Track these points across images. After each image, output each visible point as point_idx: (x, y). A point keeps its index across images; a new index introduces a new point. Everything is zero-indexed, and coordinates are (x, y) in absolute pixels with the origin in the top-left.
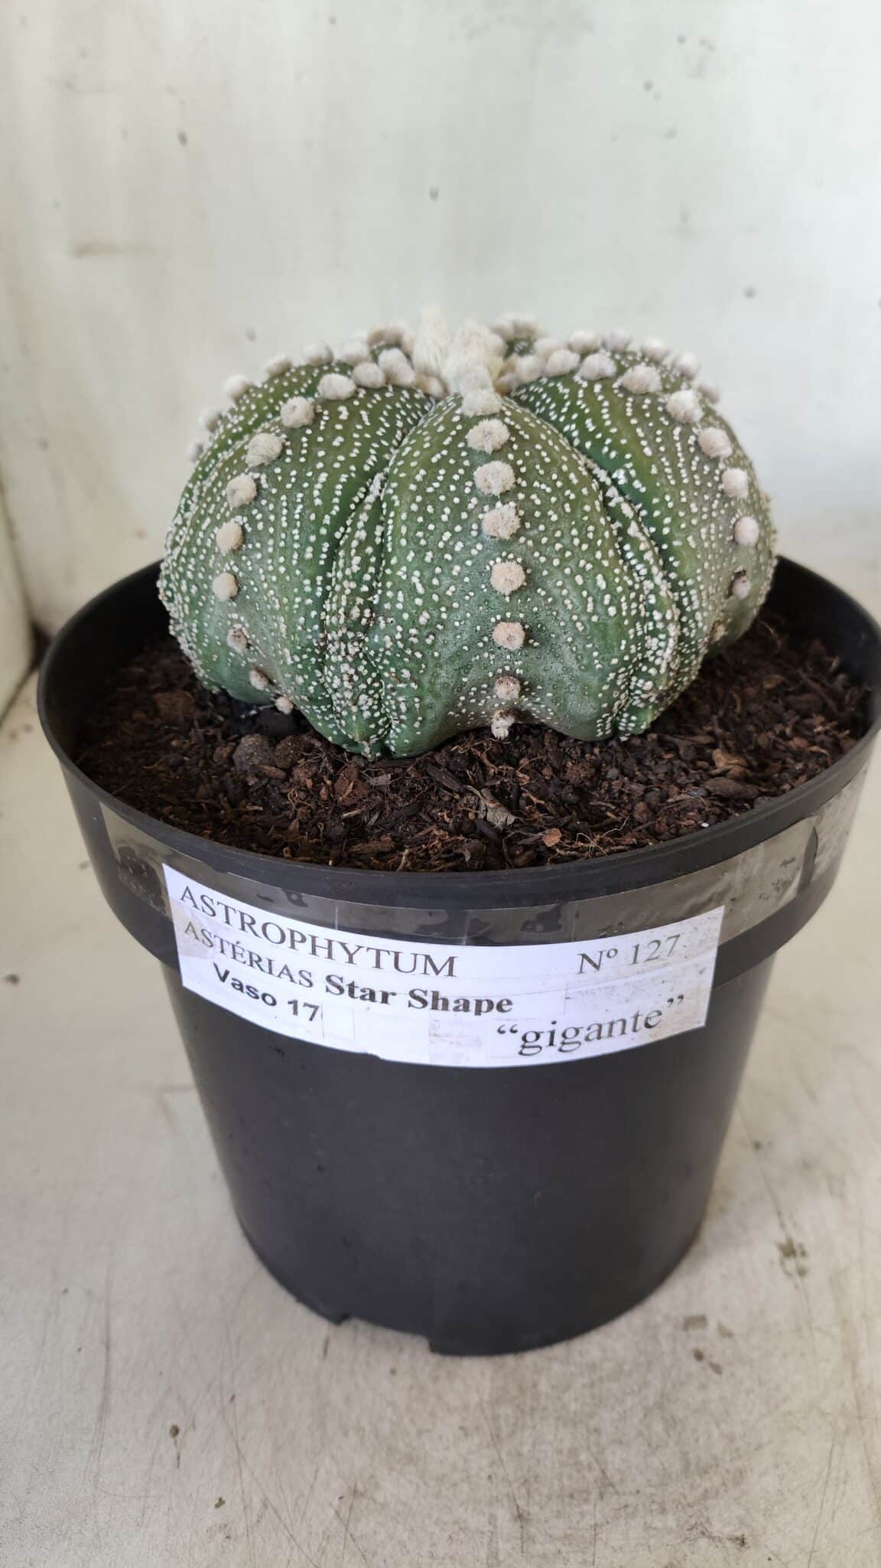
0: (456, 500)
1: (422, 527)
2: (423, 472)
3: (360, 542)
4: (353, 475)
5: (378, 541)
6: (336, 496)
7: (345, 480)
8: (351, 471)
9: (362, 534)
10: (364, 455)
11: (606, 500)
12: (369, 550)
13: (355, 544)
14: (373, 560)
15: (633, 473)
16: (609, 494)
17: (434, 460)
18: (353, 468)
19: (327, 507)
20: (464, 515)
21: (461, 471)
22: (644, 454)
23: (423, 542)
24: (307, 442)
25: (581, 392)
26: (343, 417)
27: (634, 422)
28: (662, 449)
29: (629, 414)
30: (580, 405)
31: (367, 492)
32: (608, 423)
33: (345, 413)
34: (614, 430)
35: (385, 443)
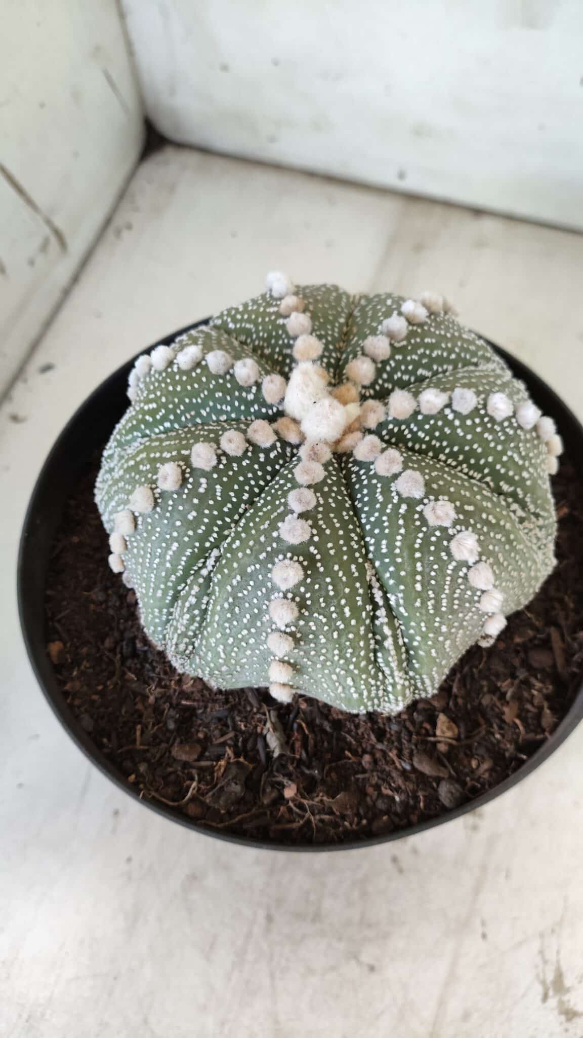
0: (256, 611)
1: (229, 620)
2: (238, 578)
3: (191, 605)
4: (196, 550)
5: (204, 607)
6: (180, 565)
7: (189, 554)
8: (195, 547)
9: (193, 600)
10: (208, 532)
11: (374, 618)
12: (196, 612)
13: (187, 604)
14: (198, 619)
15: (401, 601)
16: (378, 613)
17: (249, 570)
18: (197, 544)
19: (174, 571)
20: (259, 624)
21: (264, 590)
22: (414, 588)
23: (228, 631)
24: (171, 506)
25: (390, 506)
26: (201, 490)
27: (418, 555)
28: (433, 582)
29: (417, 546)
30: (384, 522)
31: (204, 563)
32: (397, 551)
33: (204, 486)
34: (399, 560)
35: (228, 520)
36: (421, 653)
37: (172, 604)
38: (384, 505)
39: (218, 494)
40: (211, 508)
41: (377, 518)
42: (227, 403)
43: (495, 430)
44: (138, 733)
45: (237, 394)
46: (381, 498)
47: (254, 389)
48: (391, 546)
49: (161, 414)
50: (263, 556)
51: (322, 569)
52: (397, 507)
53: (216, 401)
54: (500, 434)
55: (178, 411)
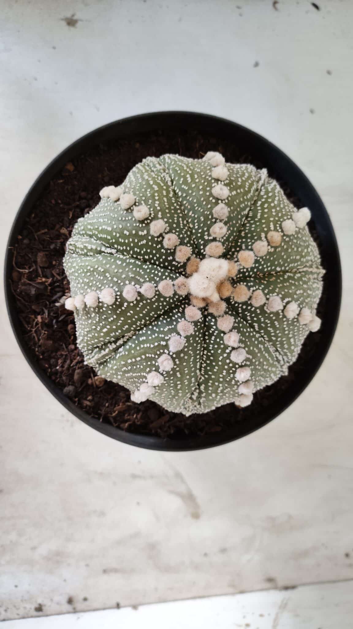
0: (91, 284)
2: (102, 270)
3: (88, 247)
5: (88, 254)
6: (103, 235)
7: (108, 238)
8: (112, 240)
9: (90, 247)
10: (122, 244)
11: (110, 342)
12: (86, 251)
13: (88, 244)
14: (83, 253)
15: (121, 354)
16: (113, 344)
17: (107, 274)
18: (114, 241)
19: (100, 232)
20: (86, 287)
21: (100, 286)
22: (128, 359)
23: (80, 272)
24: (128, 219)
25: (163, 336)
26: (140, 233)
27: (143, 357)
28: (135, 367)
29: (147, 355)
30: (155, 335)
31: (108, 247)
32: (142, 346)
33: (143, 234)
34: (138, 348)
35: (131, 252)
36: (106, 368)
37: (88, 235)
38: (163, 332)
39: (142, 243)
40: (133, 241)
41: (156, 330)
42: (199, 225)
43: (230, 375)
44: (43, 231)
45: (205, 229)
46: (166, 329)
47: (211, 238)
48: (144, 342)
49: (185, 187)
50: (115, 279)
51: (118, 312)
52: (163, 339)
53: (199, 218)
54: (229, 378)
55: (188, 198)
